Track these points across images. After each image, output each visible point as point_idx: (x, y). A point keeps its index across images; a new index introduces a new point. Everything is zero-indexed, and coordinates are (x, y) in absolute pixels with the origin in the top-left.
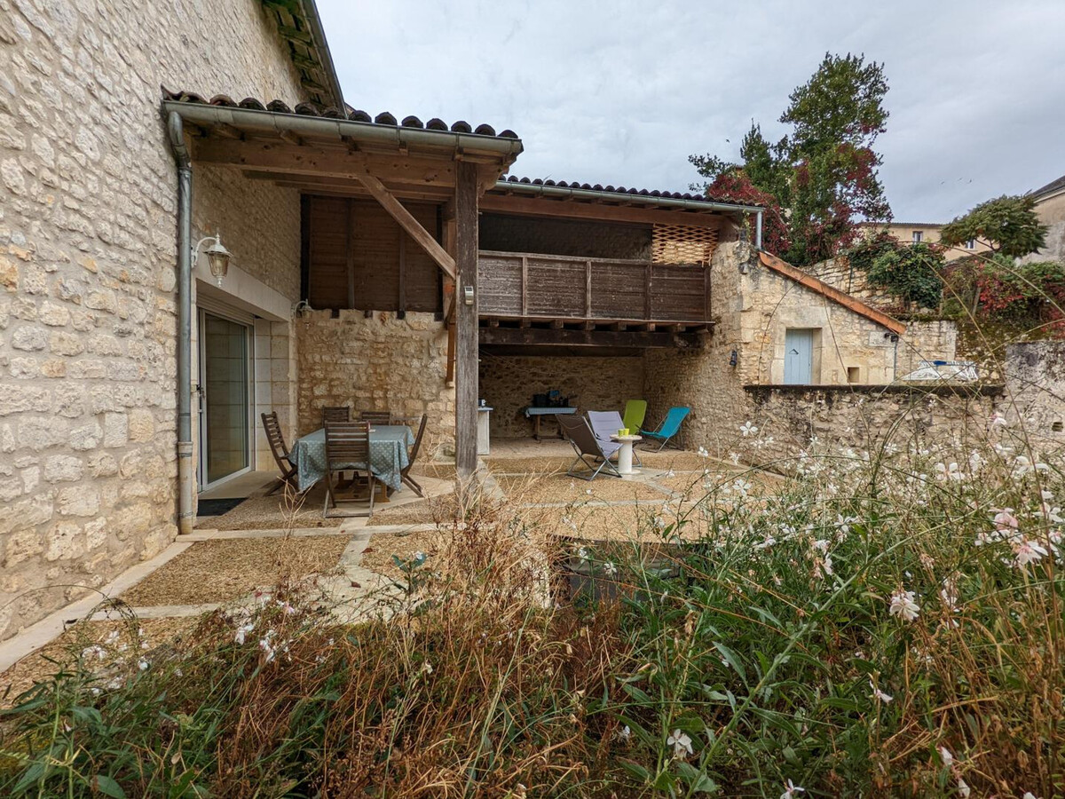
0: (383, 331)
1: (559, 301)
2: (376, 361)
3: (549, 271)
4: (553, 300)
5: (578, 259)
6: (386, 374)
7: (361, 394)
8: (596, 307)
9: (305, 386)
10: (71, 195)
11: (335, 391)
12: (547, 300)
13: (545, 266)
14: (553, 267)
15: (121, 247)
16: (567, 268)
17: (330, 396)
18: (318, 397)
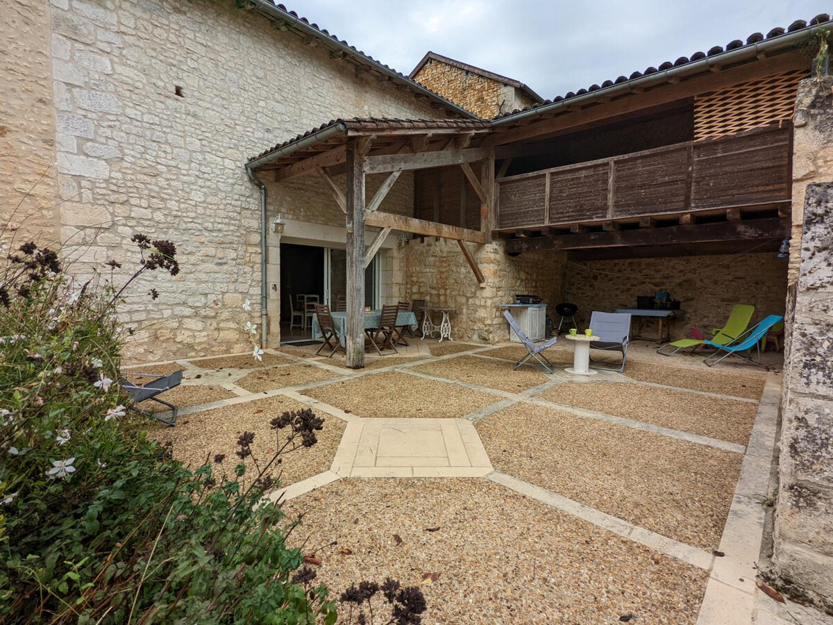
0: (445, 249)
1: (581, 206)
2: (441, 269)
3: (573, 179)
4: (576, 206)
5: (600, 161)
6: (447, 278)
7: (434, 292)
8: (622, 205)
9: (408, 286)
10: (188, 217)
11: (421, 290)
12: (570, 207)
13: (569, 176)
14: (577, 175)
15: (220, 230)
16: (591, 172)
17: (420, 293)
18: (414, 294)
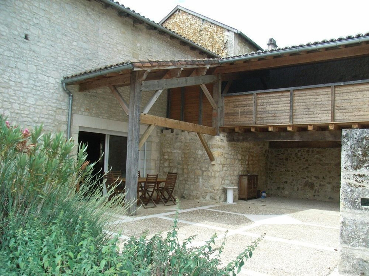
0: (188, 137)
2: (185, 151)
6: (189, 157)
7: (180, 166)
9: (162, 162)
11: (171, 165)
17: (169, 167)
18: (165, 167)
